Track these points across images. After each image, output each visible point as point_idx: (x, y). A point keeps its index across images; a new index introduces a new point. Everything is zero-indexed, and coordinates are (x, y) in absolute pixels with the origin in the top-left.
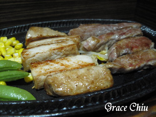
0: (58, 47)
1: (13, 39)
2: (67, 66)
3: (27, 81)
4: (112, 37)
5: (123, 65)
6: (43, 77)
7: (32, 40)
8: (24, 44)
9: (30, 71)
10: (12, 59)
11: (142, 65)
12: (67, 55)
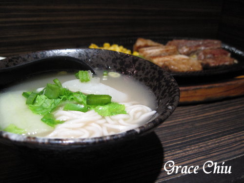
7: (140, 48)
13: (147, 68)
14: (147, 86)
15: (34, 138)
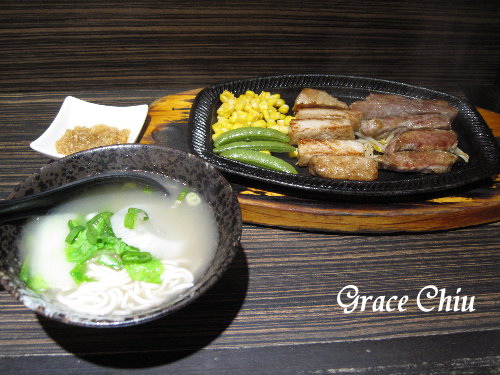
0: (331, 125)
1: (277, 96)
2: (335, 150)
3: (291, 155)
4: (404, 124)
5: (396, 162)
6: (309, 156)
7: (302, 107)
8: (291, 107)
9: (297, 146)
10: (276, 127)
11: (420, 167)
12: (339, 138)
15: (44, 309)
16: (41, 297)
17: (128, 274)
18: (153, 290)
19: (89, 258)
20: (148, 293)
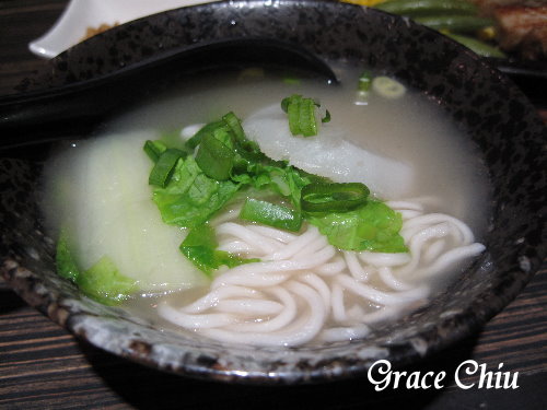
13: (481, 86)
14: (473, 138)
15: (149, 348)
16: (121, 316)
17: (324, 239)
18: (395, 268)
19: (220, 211)
20: (387, 277)
